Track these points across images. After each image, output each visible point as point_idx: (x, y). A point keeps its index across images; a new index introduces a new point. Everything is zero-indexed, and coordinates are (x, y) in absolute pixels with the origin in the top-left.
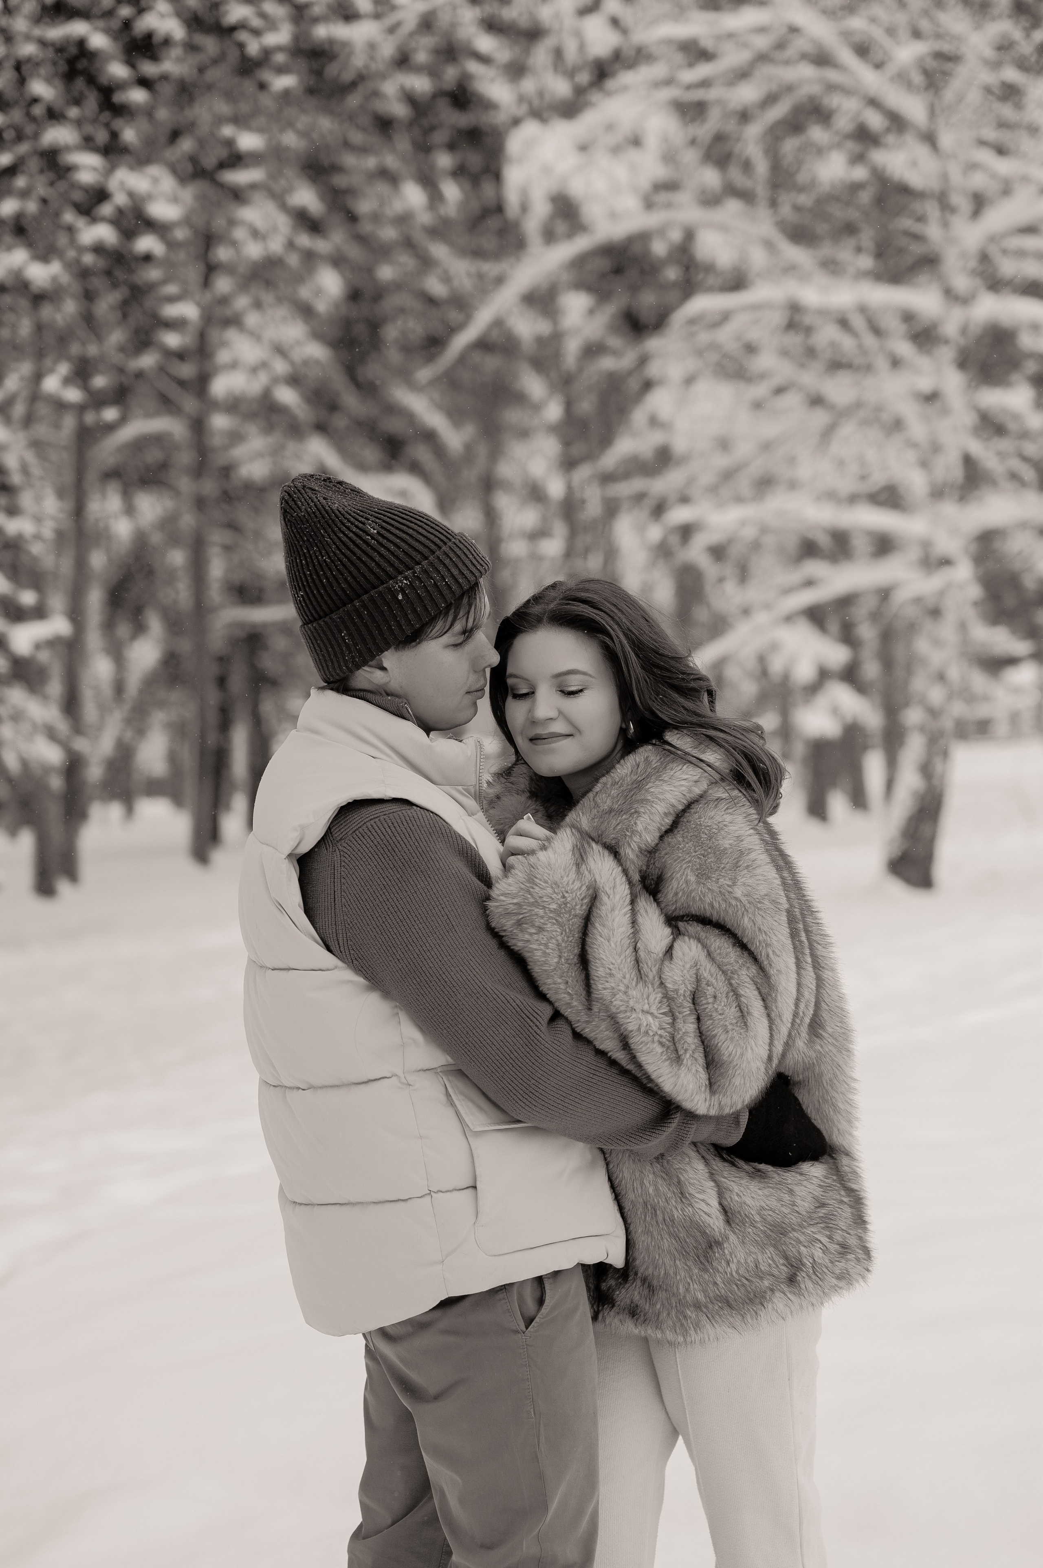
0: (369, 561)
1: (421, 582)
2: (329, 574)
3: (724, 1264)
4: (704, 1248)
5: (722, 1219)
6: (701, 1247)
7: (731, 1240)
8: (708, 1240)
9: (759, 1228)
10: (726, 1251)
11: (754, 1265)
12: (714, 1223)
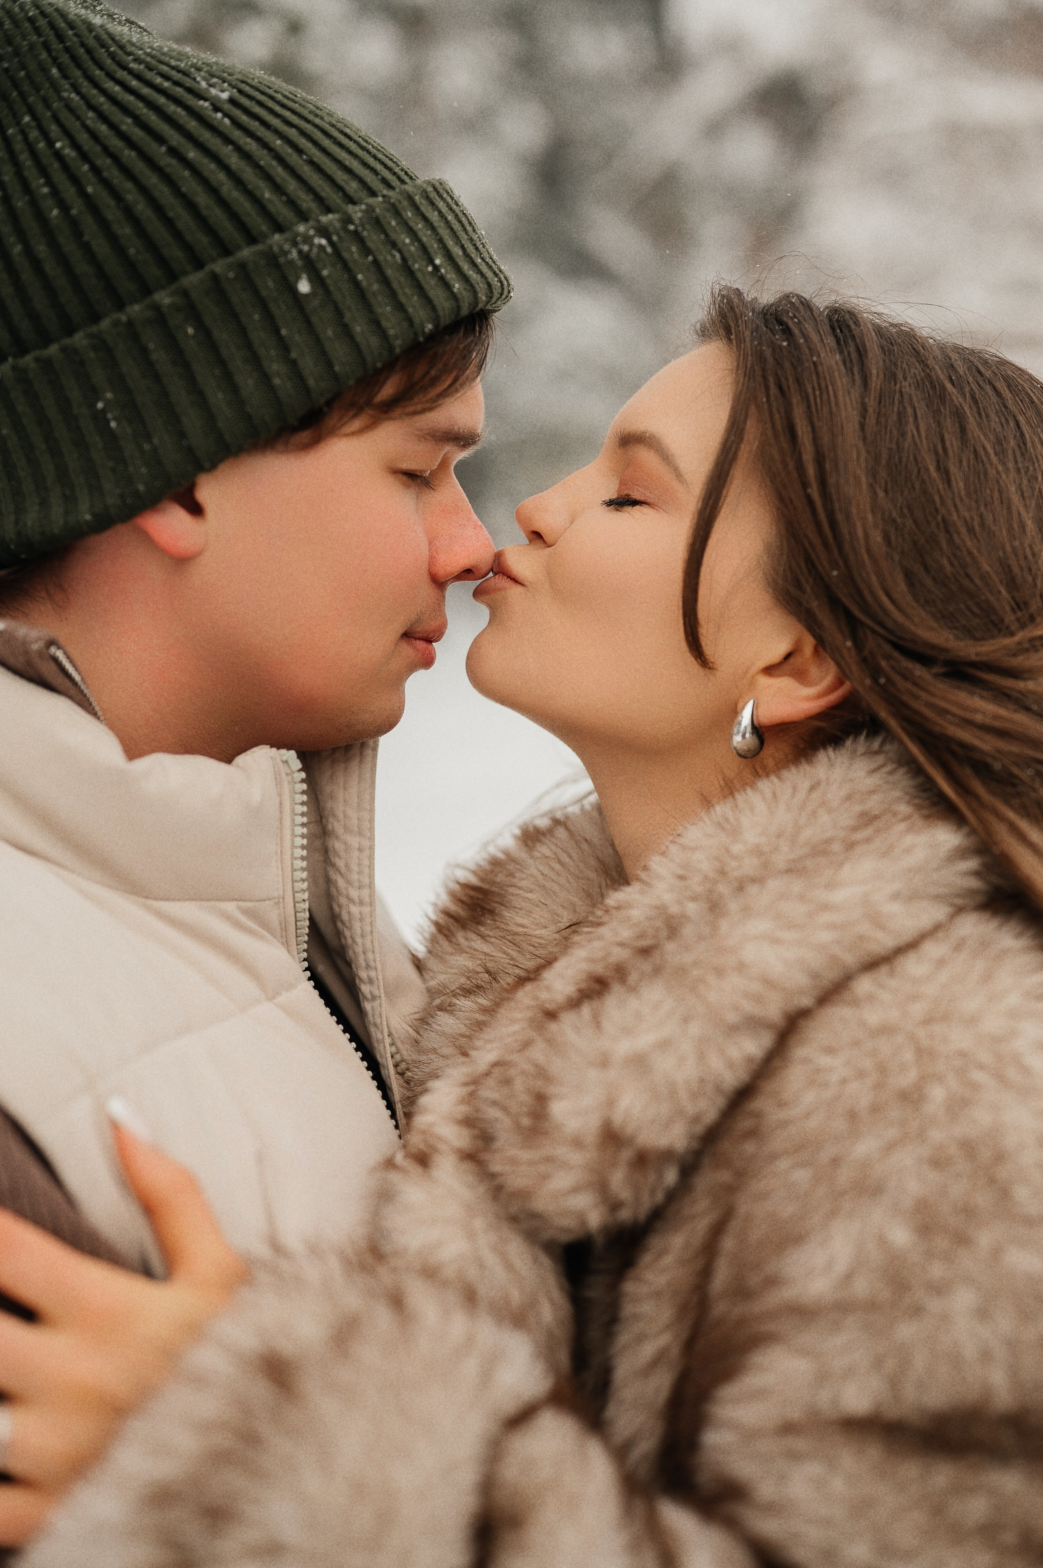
0: (209, 167)
1: (366, 251)
2: (69, 192)
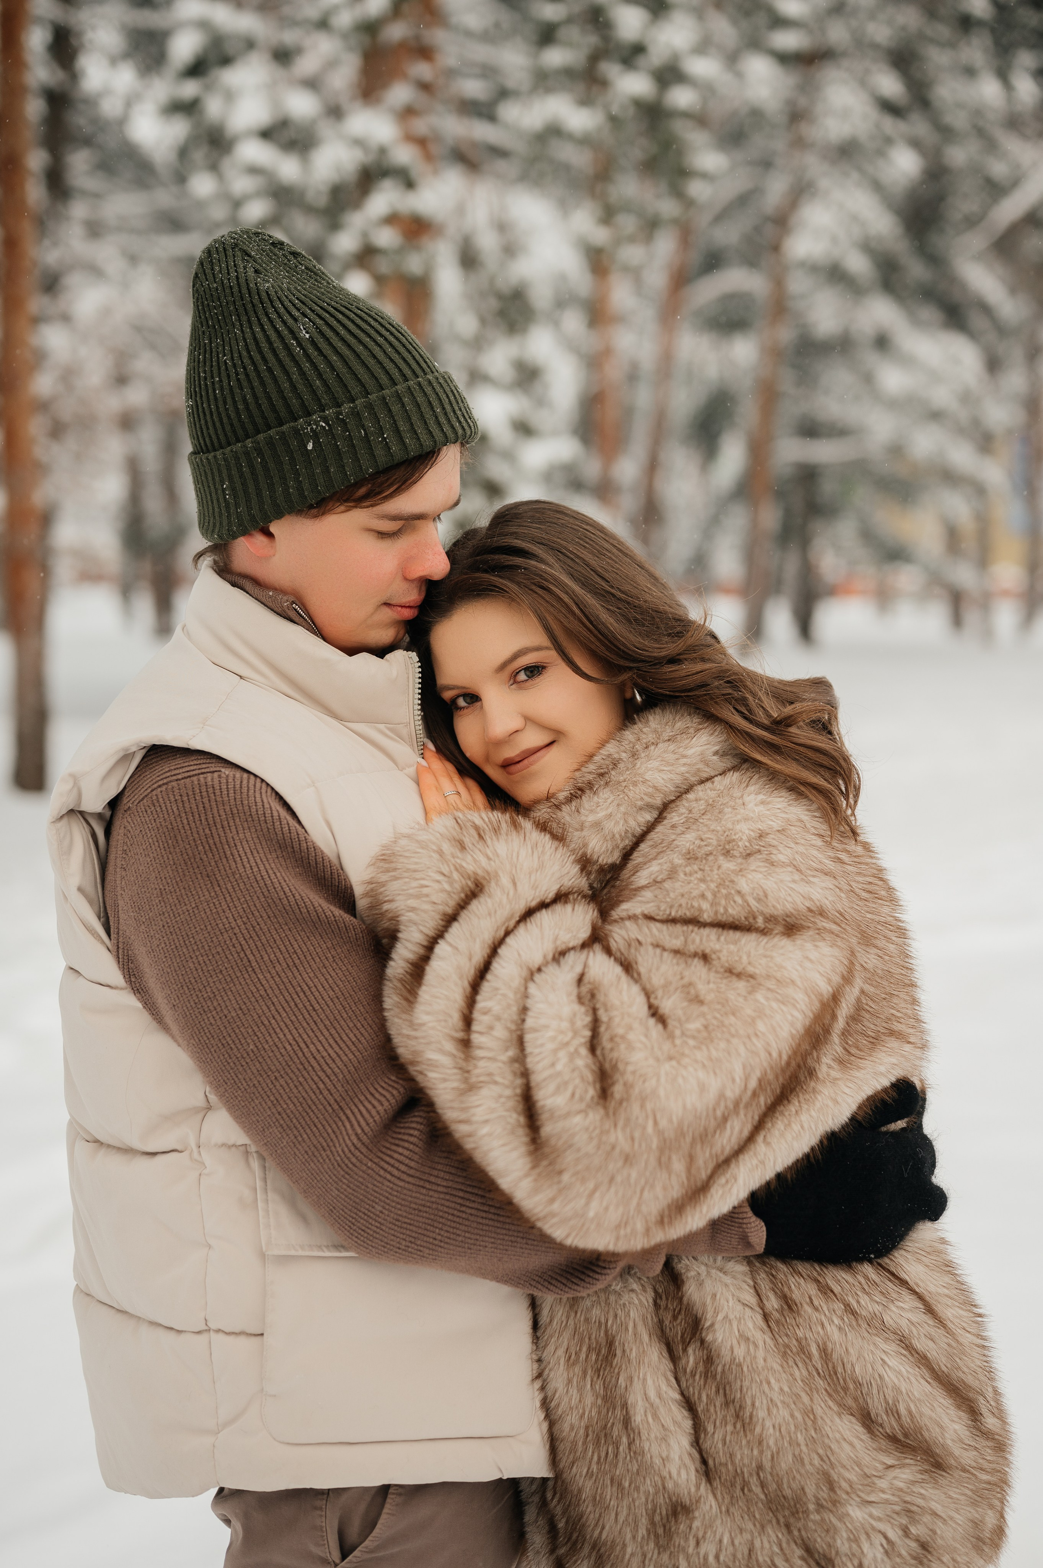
2: (225, 383)
3: (692, 1542)
4: (664, 1512)
5: (697, 1471)
6: (658, 1511)
7: (708, 1507)
8: (670, 1499)
9: (757, 1495)
10: (696, 1524)
11: (746, 1552)
12: (679, 1474)
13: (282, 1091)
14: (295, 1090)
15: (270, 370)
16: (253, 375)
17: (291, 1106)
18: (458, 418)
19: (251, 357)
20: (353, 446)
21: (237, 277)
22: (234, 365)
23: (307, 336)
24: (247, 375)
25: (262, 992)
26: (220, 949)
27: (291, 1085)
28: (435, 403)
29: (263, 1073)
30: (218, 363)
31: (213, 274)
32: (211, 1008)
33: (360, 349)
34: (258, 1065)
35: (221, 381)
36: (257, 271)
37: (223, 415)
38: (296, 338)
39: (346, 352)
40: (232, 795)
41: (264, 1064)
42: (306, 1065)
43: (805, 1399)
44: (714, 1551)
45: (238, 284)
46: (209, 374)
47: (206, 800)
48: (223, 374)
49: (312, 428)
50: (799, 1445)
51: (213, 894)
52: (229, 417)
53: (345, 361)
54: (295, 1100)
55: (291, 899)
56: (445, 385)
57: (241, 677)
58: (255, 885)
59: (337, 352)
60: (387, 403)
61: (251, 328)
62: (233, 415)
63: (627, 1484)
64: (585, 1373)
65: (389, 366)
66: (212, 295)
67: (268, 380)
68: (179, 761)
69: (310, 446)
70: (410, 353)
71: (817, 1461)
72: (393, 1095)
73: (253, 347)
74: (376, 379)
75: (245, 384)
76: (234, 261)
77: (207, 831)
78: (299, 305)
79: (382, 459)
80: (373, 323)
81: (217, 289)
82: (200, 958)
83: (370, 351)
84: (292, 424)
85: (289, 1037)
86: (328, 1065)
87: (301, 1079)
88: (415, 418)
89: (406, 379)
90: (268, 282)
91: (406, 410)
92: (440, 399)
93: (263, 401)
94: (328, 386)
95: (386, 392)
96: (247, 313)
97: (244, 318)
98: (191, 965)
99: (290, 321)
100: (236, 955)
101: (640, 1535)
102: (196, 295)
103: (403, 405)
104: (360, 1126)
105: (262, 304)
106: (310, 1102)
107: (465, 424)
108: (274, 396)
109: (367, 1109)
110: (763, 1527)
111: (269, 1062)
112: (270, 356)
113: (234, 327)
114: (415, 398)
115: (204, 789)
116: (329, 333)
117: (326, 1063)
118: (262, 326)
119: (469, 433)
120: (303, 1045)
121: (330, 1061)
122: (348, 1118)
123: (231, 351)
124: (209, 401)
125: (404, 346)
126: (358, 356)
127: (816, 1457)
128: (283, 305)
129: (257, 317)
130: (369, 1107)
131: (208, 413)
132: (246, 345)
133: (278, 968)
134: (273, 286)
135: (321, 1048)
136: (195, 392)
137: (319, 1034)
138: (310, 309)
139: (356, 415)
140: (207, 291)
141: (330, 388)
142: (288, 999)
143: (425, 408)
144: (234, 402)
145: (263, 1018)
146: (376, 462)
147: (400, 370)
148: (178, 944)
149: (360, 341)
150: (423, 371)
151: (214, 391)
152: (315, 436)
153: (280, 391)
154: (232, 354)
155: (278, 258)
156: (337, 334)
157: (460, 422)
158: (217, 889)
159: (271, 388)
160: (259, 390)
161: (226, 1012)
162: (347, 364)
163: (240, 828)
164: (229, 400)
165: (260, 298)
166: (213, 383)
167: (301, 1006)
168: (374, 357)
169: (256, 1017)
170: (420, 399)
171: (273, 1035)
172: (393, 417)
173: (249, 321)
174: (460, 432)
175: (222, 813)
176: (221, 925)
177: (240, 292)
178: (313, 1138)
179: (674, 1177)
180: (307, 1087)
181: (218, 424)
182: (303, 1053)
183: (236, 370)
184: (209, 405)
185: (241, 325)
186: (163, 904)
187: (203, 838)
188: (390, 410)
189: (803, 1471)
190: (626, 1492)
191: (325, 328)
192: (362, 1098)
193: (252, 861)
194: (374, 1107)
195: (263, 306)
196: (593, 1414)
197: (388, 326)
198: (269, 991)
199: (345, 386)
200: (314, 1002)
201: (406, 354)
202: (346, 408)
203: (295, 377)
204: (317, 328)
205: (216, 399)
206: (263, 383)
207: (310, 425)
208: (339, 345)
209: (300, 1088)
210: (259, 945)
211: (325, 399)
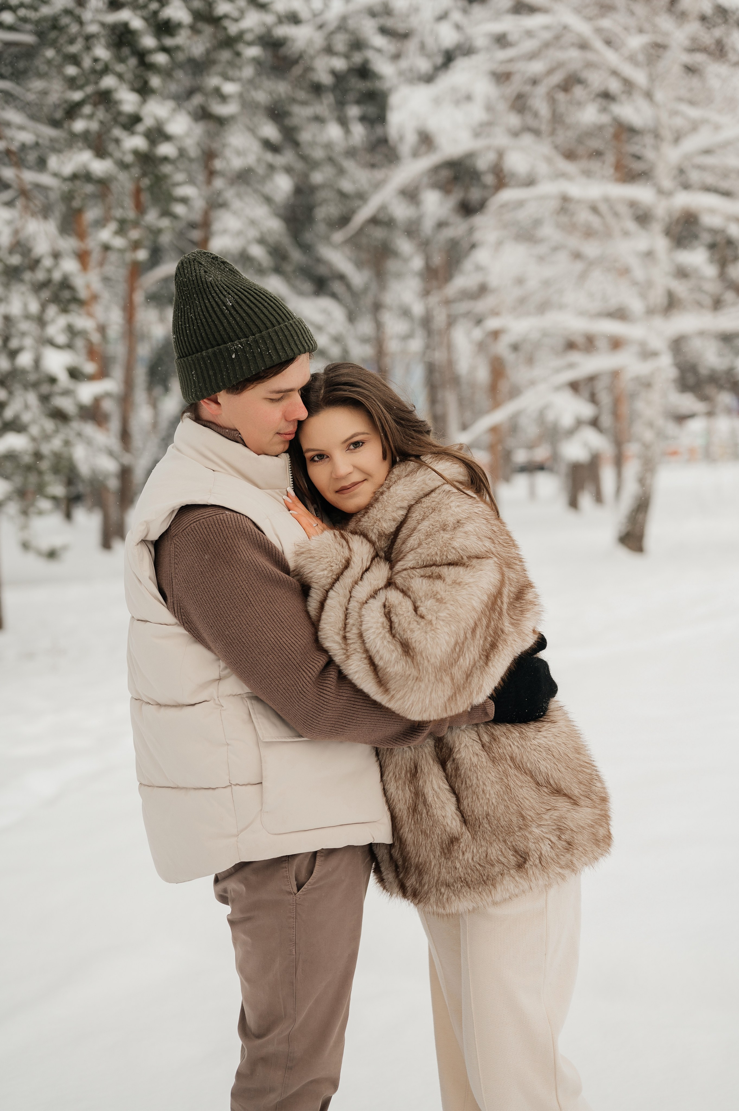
2: (192, 327)
3: (461, 854)
4: (447, 843)
5: (460, 820)
6: (444, 842)
7: (467, 837)
8: (449, 836)
9: (486, 828)
10: (462, 845)
11: (485, 855)
12: (452, 823)
13: (271, 661)
14: (277, 660)
15: (213, 321)
16: (205, 324)
17: (276, 667)
18: (306, 341)
19: (204, 315)
20: (255, 357)
21: (196, 275)
22: (196, 319)
23: (231, 304)
24: (202, 324)
25: (258, 615)
26: (236, 597)
27: (275, 658)
28: (294, 335)
29: (261, 653)
30: (188, 318)
31: (184, 274)
32: (233, 625)
33: (257, 310)
34: (258, 650)
35: (189, 326)
36: (205, 272)
37: (191, 343)
38: (225, 306)
39: (250, 312)
40: (234, 523)
41: (261, 649)
42: (282, 647)
43: (506, 780)
44: (471, 857)
45: (197, 279)
46: (183, 323)
47: (221, 527)
48: (191, 323)
49: (234, 348)
50: (506, 801)
51: (230, 570)
52: (194, 344)
53: (249, 316)
54: (277, 664)
55: (268, 570)
56: (299, 325)
57: (213, 471)
58: (250, 565)
59: (246, 312)
60: (270, 336)
61: (204, 301)
62: (196, 343)
63: (428, 832)
64: (405, 783)
65: (271, 317)
66: (184, 284)
67: (213, 326)
68: (202, 510)
69: (234, 356)
70: (281, 310)
71: (515, 807)
72: (324, 658)
73: (204, 310)
74: (265, 324)
75: (201, 328)
76: (194, 267)
77: (224, 541)
78: (226, 288)
79: (269, 363)
80: (262, 296)
81: (186, 282)
82: (226, 602)
83: (261, 311)
84: (225, 345)
85: (272, 635)
86: (292, 647)
87: (280, 654)
88: (284, 343)
89: (279, 324)
90: (211, 277)
91: (280, 339)
92: (296, 333)
93: (211, 336)
94: (241, 328)
95: (270, 330)
96: (201, 293)
97: (200, 296)
98: (221, 606)
99: (222, 297)
100: (244, 599)
101: (437, 855)
102: (177, 284)
103: (278, 336)
104: (310, 673)
105: (209, 289)
106: (285, 665)
107: (309, 344)
108: (216, 334)
109: (312, 665)
110: (491, 843)
111: (264, 648)
112: (213, 315)
113: (195, 300)
114: (284, 332)
115: (219, 521)
116: (241, 303)
117: (291, 646)
118: (209, 300)
119: (311, 348)
120: (279, 638)
121: (293, 645)
122: (303, 670)
123: (194, 312)
124: (183, 336)
125: (278, 307)
126: (255, 313)
127: (514, 805)
128: (218, 288)
129: (206, 295)
130: (313, 664)
131: (183, 341)
132: (202, 309)
133: (264, 603)
134: (213, 279)
135: (287, 639)
136: (177, 331)
137: (285, 633)
138: (232, 291)
139: (256, 341)
140: (182, 282)
141: (242, 329)
142: (270, 617)
143: (289, 338)
144: (197, 337)
145: (259, 628)
146: (266, 364)
147: (276, 319)
148: (213, 596)
149: (256, 306)
150: (288, 319)
151: (186, 331)
152: (236, 351)
153: (219, 331)
154: (195, 313)
155: (215, 265)
156: (245, 303)
157: (307, 343)
158: (232, 568)
159: (214, 330)
160: (208, 331)
161: (241, 626)
162: (250, 317)
163: (240, 539)
164: (194, 335)
165: (207, 285)
166: (185, 327)
167: (275, 620)
168: (264, 314)
169: (255, 627)
170: (287, 333)
171: (265, 635)
172: (273, 342)
173: (202, 297)
174: (307, 348)
175: (230, 532)
176: (235, 585)
177: (198, 283)
178: (288, 681)
179: (446, 685)
180: (283, 658)
181: (189, 347)
182: (280, 642)
183: (197, 321)
184: (184, 338)
185: (199, 299)
186: (203, 578)
187: (223, 544)
188: (272, 339)
189: (510, 812)
190: (429, 835)
191: (239, 300)
192: (309, 661)
193: (248, 554)
194: (316, 664)
195: (209, 290)
196: (411, 801)
197: (270, 297)
198: (261, 615)
199: (250, 328)
200: (281, 619)
201: (279, 311)
202: (251, 338)
203: (226, 324)
204: (235, 300)
205: (187, 335)
206: (210, 327)
207: (234, 346)
208: (246, 308)
209: (280, 659)
210: (254, 592)
211: (240, 334)
